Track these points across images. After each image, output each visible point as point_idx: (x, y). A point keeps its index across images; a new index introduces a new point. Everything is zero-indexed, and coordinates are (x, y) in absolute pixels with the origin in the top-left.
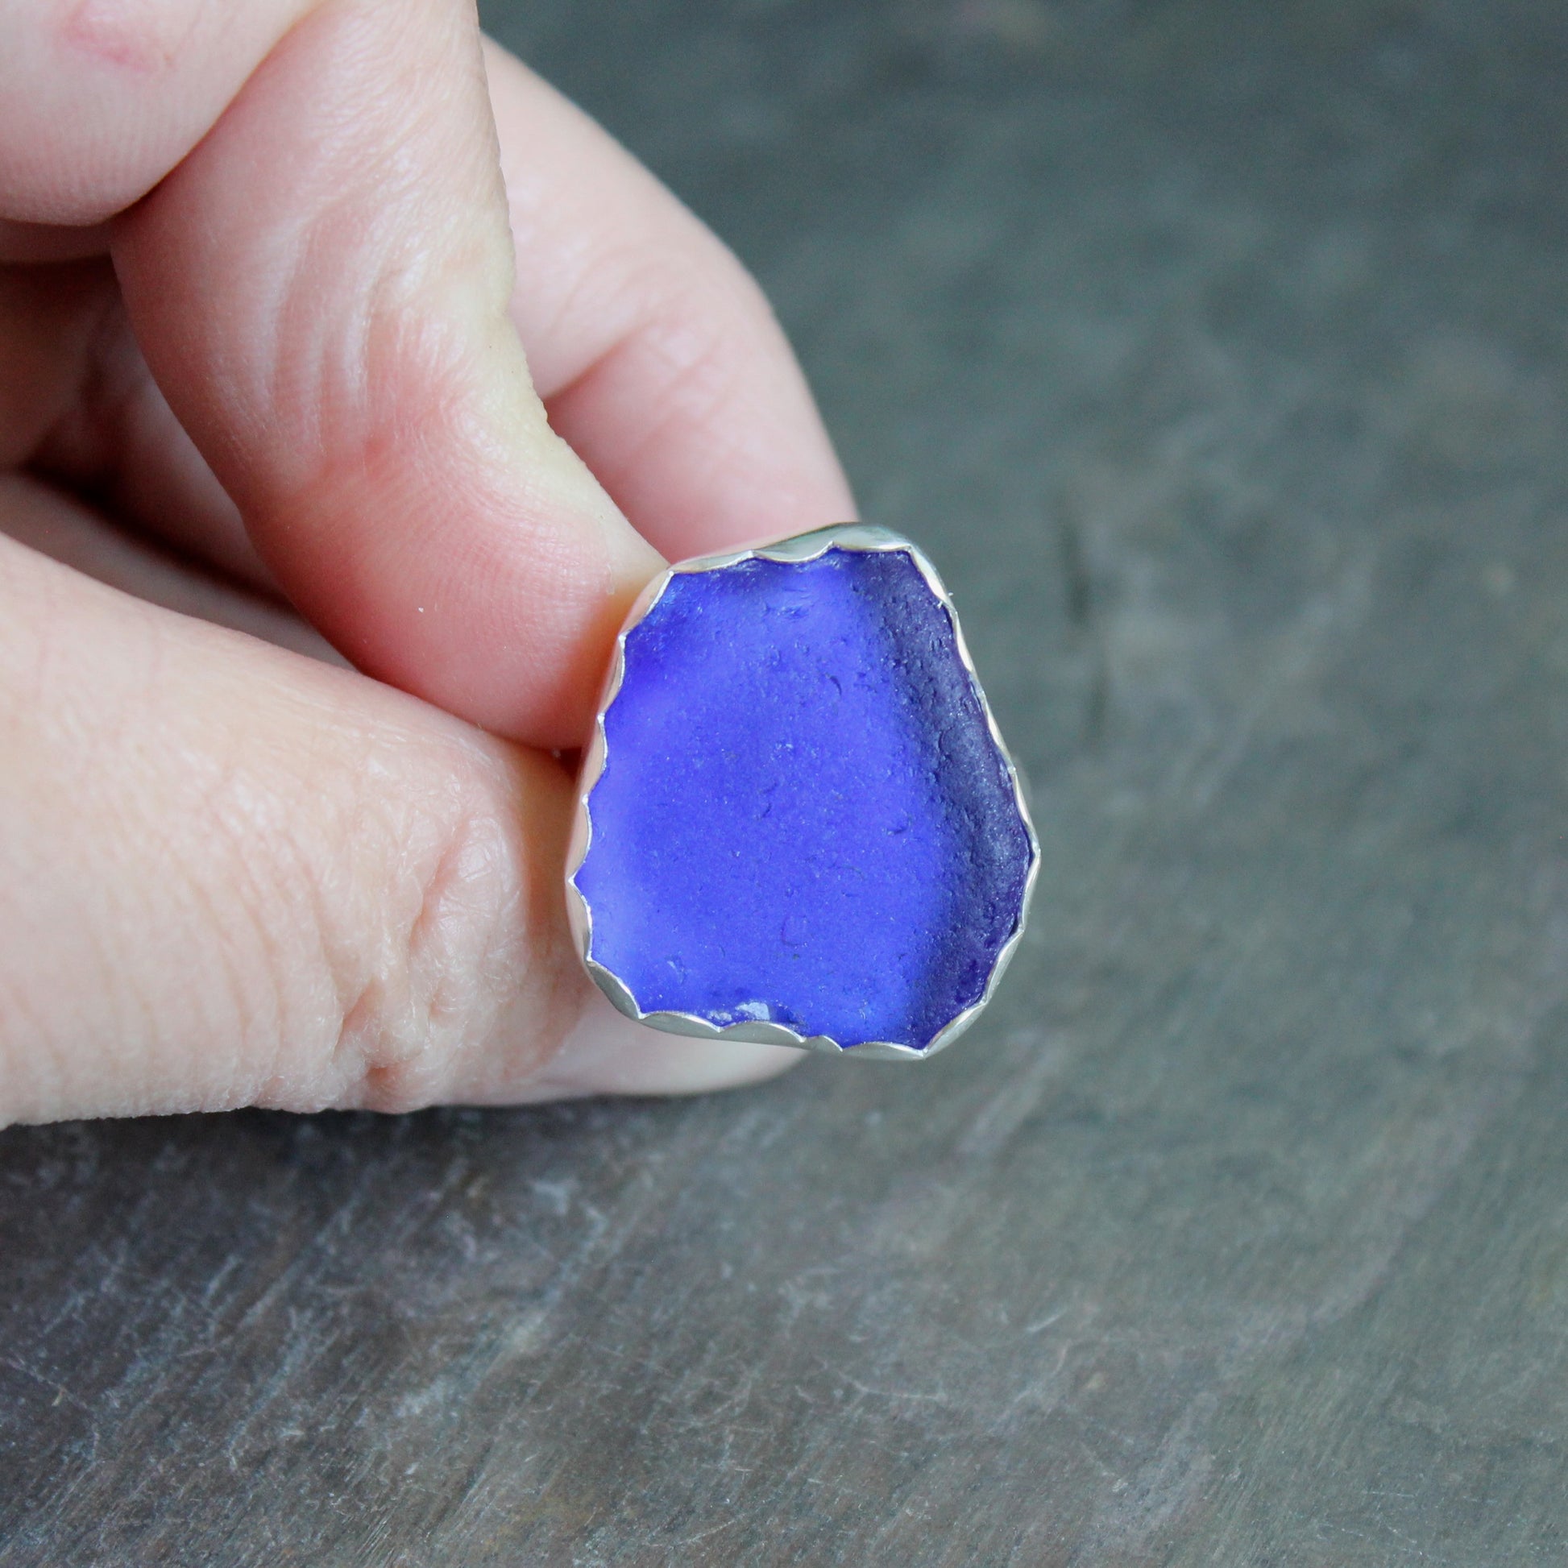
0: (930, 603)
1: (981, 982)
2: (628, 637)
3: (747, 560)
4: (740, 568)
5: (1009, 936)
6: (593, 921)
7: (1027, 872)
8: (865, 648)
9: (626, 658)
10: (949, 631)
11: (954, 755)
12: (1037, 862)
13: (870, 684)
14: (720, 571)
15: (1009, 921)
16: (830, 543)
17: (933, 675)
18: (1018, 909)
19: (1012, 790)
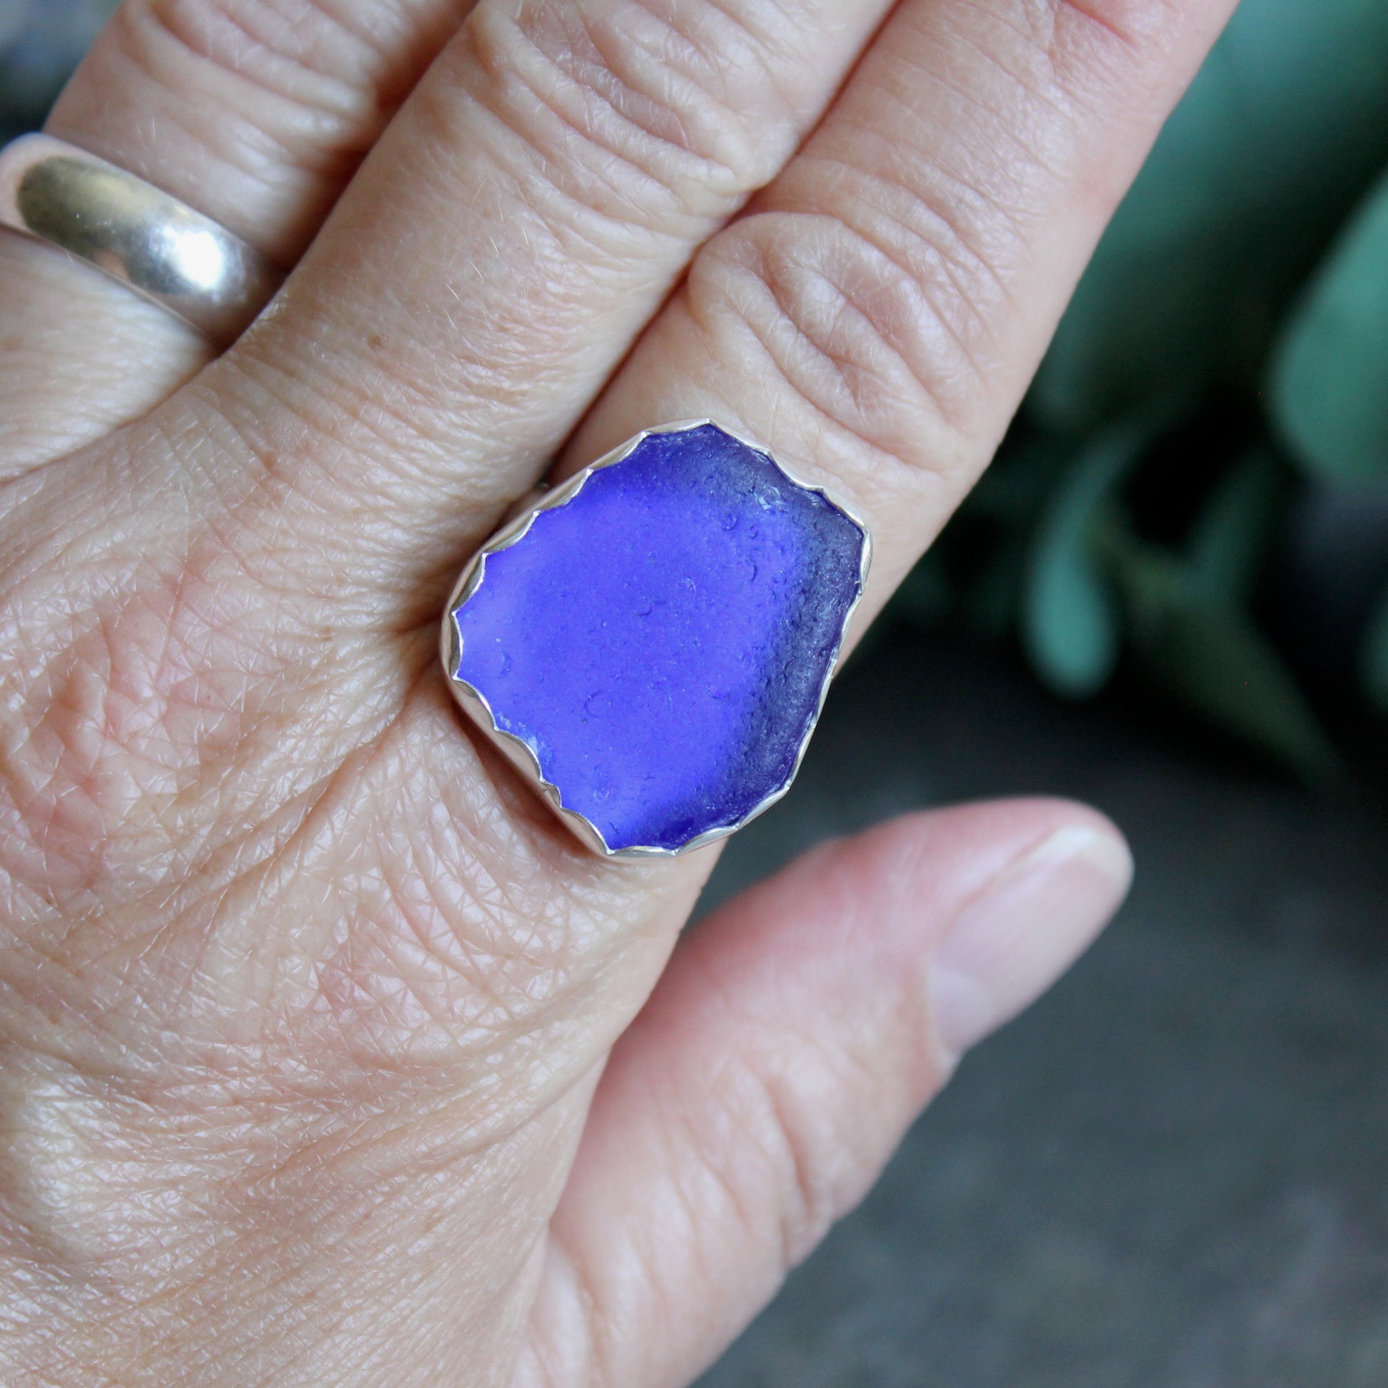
0: (853, 576)
1: (685, 838)
2: (649, 437)
3: (761, 453)
4: (754, 453)
5: (726, 825)
6: (477, 592)
7: (771, 793)
8: (790, 566)
9: (638, 447)
10: (849, 603)
11: (790, 679)
12: (781, 794)
13: (775, 590)
14: (741, 444)
15: (734, 814)
16: (821, 487)
17: (818, 618)
18: (745, 813)
19: (805, 735)
